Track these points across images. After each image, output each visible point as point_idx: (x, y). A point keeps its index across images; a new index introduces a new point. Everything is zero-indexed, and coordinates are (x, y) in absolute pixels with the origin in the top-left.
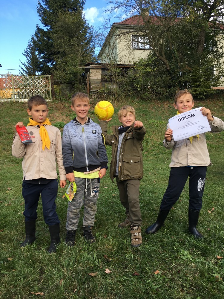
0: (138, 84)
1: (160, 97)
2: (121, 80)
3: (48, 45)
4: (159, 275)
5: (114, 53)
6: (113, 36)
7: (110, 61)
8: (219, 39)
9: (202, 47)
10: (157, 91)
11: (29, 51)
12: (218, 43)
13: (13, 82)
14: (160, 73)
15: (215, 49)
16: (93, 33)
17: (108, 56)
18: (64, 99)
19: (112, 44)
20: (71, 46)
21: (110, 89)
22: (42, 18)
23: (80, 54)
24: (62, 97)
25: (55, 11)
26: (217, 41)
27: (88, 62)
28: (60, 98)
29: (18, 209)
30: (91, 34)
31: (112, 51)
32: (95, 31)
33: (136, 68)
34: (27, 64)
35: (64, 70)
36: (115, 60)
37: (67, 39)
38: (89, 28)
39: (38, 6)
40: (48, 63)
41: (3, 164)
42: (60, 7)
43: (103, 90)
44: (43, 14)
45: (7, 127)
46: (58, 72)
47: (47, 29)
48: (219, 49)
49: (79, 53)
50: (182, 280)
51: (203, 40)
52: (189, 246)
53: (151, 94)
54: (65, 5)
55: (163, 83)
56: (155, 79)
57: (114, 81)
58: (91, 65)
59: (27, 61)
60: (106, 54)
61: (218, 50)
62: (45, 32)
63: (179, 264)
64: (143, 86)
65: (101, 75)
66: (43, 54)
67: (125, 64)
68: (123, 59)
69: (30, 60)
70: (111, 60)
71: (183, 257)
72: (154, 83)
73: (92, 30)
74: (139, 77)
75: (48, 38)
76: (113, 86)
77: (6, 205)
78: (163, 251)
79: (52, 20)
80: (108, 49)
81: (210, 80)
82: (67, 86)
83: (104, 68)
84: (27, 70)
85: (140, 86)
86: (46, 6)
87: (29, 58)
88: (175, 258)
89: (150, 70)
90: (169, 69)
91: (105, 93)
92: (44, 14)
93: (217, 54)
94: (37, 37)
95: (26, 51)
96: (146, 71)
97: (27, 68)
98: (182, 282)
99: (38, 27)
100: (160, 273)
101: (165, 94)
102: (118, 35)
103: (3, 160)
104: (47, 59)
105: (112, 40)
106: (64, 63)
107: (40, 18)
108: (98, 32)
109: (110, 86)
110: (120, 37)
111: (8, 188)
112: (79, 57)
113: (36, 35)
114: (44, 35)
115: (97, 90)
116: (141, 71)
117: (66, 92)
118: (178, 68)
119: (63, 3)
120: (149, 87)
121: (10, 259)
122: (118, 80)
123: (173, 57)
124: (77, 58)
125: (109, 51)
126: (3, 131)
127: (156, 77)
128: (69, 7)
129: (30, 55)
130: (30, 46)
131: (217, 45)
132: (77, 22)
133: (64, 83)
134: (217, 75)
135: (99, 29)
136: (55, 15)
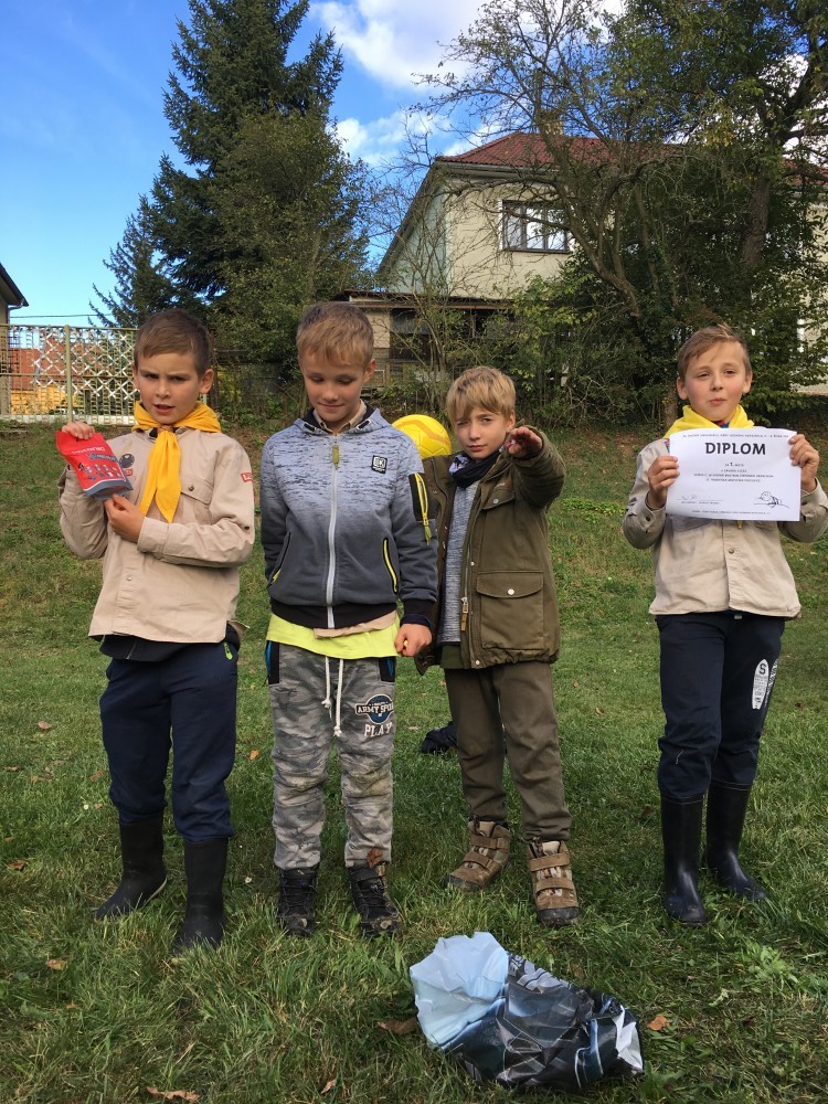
0: (526, 367)
1: (605, 418)
2: (464, 353)
3: (199, 227)
4: (666, 1034)
5: (440, 257)
6: (436, 193)
7: (424, 283)
8: (817, 217)
9: (758, 242)
10: (593, 395)
11: (126, 255)
12: (817, 231)
13: (68, 353)
14: (605, 332)
15: (803, 254)
16: (365, 185)
17: (418, 268)
18: (252, 416)
19: (431, 226)
20: (283, 229)
21: (422, 384)
22: (182, 132)
23: (314, 257)
24: (245, 410)
25: (228, 109)
26: (811, 224)
27: (344, 287)
28: (239, 414)
29: (81, 793)
30: (358, 189)
31: (430, 249)
32: (372, 178)
33: (517, 312)
34: (118, 300)
35: (258, 314)
36: (442, 284)
37: (271, 206)
38: (349, 169)
39: (170, 91)
40: (198, 290)
41: (20, 646)
42: (248, 96)
43: (396, 390)
44: (185, 121)
45: (41, 514)
46: (233, 322)
47: (199, 171)
48: (820, 254)
49: (310, 255)
50: (765, 1056)
51: (763, 217)
52: (775, 931)
53: (572, 407)
54: (265, 89)
55: (617, 366)
56: (586, 351)
57: (437, 356)
58: (354, 297)
59: (121, 288)
60: (408, 259)
61: (814, 255)
62: (189, 183)
63: (742, 997)
64: (540, 377)
65: (388, 334)
66: (182, 261)
67: (478, 295)
68: (471, 280)
69: (129, 285)
70: (428, 280)
71: (758, 968)
72: (584, 365)
73: (359, 175)
74: (527, 343)
75: (201, 205)
76: (432, 373)
77: (35, 778)
78: (674, 947)
79: (218, 141)
80: (417, 243)
81: (786, 361)
82: (264, 371)
83: (402, 311)
84: (119, 320)
85: (532, 376)
86: (196, 94)
87: (125, 278)
88: (726, 972)
89: (569, 320)
90: (637, 315)
91: (403, 400)
92: (190, 120)
93: (810, 268)
94: (162, 198)
95: (118, 256)
96: (554, 321)
97: (117, 312)
98: (764, 1061)
99: (165, 165)
100: (671, 1029)
101: (622, 406)
102: (455, 193)
103: (21, 632)
104: (196, 277)
105: (433, 211)
106: (258, 287)
107: (175, 133)
108: (384, 182)
109: (421, 376)
110: (464, 197)
111: (41, 725)
112: (311, 269)
113: (158, 192)
114: (186, 192)
115: (373, 387)
116: (536, 323)
117: (259, 391)
118: (670, 313)
119: (258, 83)
120: (564, 380)
121: (57, 965)
122: (450, 355)
123: (654, 276)
124: (304, 270)
125: (419, 249)
126: (24, 527)
127: (589, 343)
128: (280, 97)
129: (132, 269)
130: (131, 236)
131: (811, 238)
132: (306, 147)
133: (253, 362)
134: (815, 342)
135: (386, 170)
136: (229, 124)
